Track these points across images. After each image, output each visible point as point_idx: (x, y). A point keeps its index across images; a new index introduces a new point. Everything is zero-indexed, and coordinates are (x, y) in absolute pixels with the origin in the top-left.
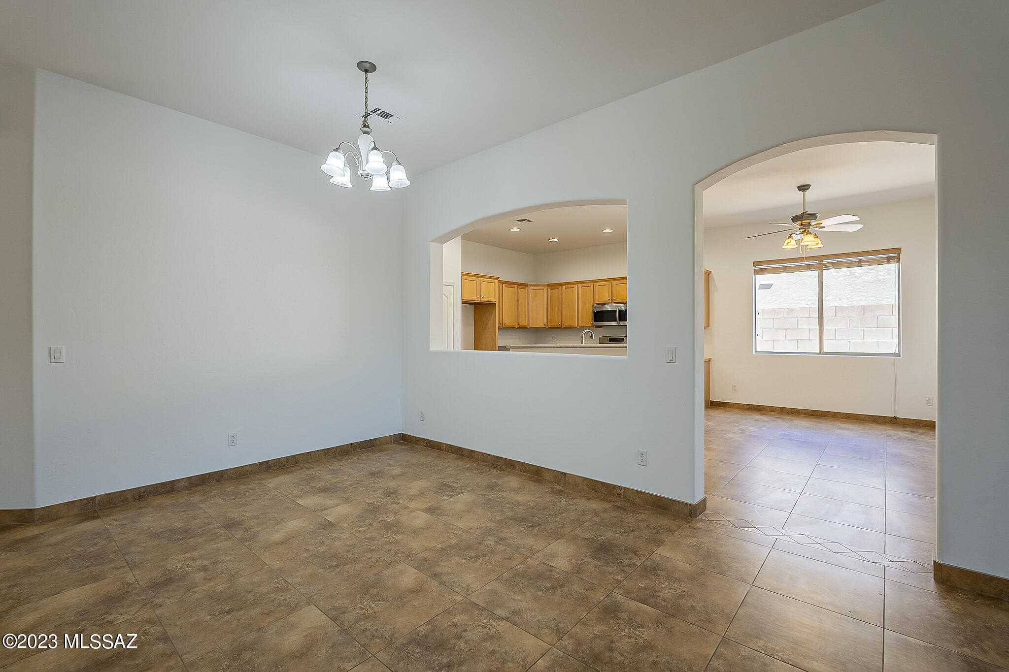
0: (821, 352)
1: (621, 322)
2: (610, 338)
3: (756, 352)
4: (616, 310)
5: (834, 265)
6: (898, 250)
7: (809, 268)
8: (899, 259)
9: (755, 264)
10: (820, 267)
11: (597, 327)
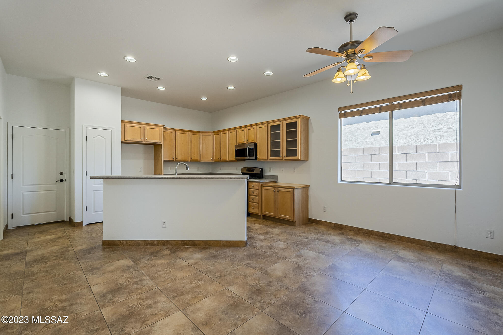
0: (391, 182)
1: (250, 157)
2: (247, 169)
3: (341, 181)
4: (246, 149)
5: (401, 106)
6: (460, 87)
7: (380, 110)
8: (461, 96)
9: (340, 109)
10: (391, 108)
11: (239, 160)
